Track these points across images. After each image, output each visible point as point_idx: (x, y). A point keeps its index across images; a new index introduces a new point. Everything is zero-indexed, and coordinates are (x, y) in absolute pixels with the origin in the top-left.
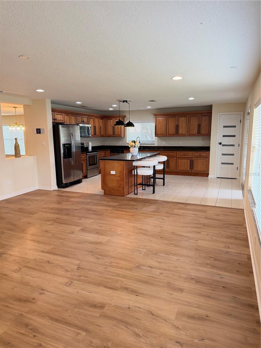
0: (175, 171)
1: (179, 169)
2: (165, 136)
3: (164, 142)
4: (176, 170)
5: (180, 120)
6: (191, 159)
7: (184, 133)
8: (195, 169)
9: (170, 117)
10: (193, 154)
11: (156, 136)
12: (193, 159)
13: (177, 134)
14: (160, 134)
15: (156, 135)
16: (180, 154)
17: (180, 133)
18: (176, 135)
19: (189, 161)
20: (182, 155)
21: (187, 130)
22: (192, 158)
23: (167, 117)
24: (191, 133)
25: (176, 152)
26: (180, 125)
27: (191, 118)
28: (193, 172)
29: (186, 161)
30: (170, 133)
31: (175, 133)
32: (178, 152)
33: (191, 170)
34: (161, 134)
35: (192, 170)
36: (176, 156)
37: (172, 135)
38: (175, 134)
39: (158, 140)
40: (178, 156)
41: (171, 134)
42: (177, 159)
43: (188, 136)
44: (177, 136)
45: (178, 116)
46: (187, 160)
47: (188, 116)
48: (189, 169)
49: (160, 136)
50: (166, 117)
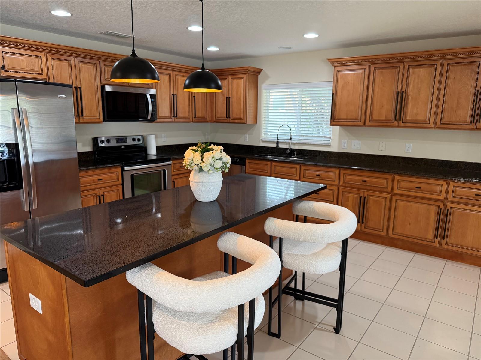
0: (384, 234)
1: (398, 230)
2: (362, 124)
3: (357, 141)
4: (387, 233)
5: (412, 78)
6: (442, 206)
7: (420, 118)
8: (452, 239)
9: (379, 68)
10: (451, 188)
11: (334, 123)
12: (449, 205)
13: (400, 120)
14: (345, 117)
15: (334, 120)
16: (403, 184)
17: (408, 118)
18: (396, 122)
19: (433, 210)
20: (411, 189)
21: (433, 110)
22: (445, 201)
23: (370, 67)
24: (446, 119)
25: (390, 177)
26: (411, 91)
27: (452, 69)
28: (444, 246)
29: (422, 208)
30: (375, 117)
31: (391, 116)
32: (397, 177)
33: (437, 241)
34: (349, 117)
35: (444, 242)
36: (389, 189)
37: (385, 124)
38: (392, 118)
39: (340, 135)
40: (396, 191)
41: (379, 121)
42: (394, 198)
43: (435, 127)
44: (398, 126)
45: (406, 65)
46: (428, 206)
47: (439, 64)
48: (430, 236)
49: (345, 123)
50: (367, 67)
